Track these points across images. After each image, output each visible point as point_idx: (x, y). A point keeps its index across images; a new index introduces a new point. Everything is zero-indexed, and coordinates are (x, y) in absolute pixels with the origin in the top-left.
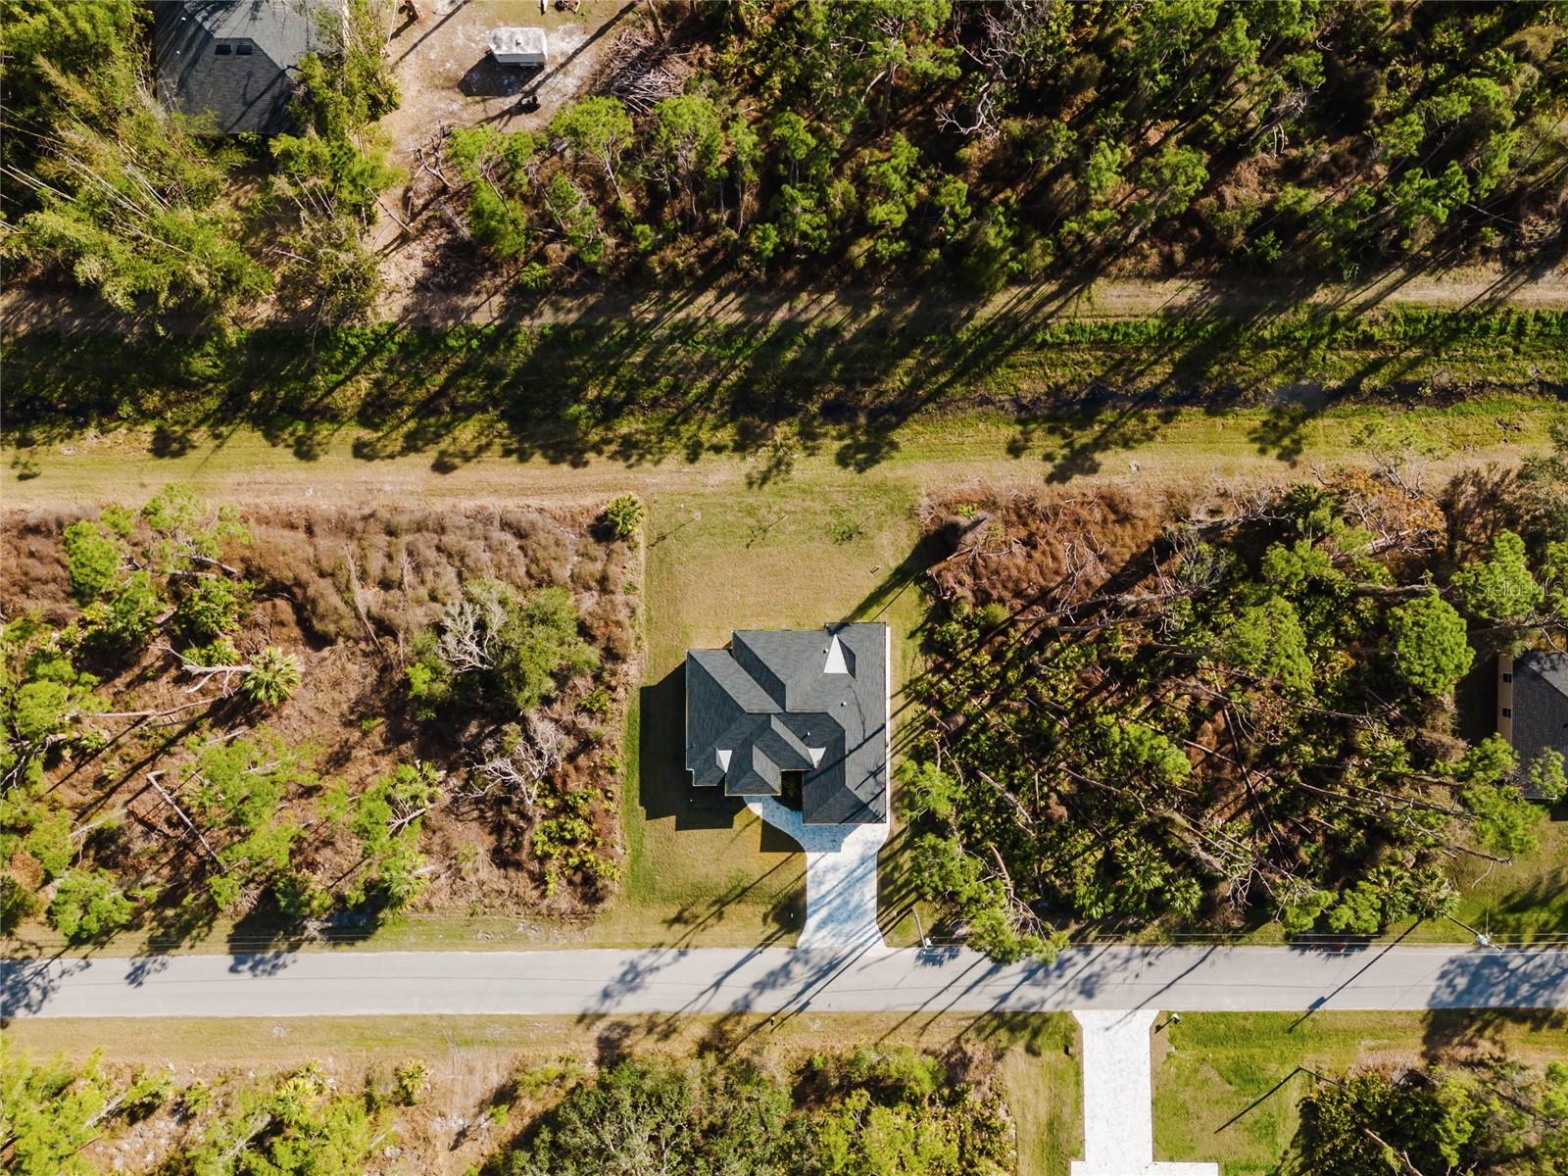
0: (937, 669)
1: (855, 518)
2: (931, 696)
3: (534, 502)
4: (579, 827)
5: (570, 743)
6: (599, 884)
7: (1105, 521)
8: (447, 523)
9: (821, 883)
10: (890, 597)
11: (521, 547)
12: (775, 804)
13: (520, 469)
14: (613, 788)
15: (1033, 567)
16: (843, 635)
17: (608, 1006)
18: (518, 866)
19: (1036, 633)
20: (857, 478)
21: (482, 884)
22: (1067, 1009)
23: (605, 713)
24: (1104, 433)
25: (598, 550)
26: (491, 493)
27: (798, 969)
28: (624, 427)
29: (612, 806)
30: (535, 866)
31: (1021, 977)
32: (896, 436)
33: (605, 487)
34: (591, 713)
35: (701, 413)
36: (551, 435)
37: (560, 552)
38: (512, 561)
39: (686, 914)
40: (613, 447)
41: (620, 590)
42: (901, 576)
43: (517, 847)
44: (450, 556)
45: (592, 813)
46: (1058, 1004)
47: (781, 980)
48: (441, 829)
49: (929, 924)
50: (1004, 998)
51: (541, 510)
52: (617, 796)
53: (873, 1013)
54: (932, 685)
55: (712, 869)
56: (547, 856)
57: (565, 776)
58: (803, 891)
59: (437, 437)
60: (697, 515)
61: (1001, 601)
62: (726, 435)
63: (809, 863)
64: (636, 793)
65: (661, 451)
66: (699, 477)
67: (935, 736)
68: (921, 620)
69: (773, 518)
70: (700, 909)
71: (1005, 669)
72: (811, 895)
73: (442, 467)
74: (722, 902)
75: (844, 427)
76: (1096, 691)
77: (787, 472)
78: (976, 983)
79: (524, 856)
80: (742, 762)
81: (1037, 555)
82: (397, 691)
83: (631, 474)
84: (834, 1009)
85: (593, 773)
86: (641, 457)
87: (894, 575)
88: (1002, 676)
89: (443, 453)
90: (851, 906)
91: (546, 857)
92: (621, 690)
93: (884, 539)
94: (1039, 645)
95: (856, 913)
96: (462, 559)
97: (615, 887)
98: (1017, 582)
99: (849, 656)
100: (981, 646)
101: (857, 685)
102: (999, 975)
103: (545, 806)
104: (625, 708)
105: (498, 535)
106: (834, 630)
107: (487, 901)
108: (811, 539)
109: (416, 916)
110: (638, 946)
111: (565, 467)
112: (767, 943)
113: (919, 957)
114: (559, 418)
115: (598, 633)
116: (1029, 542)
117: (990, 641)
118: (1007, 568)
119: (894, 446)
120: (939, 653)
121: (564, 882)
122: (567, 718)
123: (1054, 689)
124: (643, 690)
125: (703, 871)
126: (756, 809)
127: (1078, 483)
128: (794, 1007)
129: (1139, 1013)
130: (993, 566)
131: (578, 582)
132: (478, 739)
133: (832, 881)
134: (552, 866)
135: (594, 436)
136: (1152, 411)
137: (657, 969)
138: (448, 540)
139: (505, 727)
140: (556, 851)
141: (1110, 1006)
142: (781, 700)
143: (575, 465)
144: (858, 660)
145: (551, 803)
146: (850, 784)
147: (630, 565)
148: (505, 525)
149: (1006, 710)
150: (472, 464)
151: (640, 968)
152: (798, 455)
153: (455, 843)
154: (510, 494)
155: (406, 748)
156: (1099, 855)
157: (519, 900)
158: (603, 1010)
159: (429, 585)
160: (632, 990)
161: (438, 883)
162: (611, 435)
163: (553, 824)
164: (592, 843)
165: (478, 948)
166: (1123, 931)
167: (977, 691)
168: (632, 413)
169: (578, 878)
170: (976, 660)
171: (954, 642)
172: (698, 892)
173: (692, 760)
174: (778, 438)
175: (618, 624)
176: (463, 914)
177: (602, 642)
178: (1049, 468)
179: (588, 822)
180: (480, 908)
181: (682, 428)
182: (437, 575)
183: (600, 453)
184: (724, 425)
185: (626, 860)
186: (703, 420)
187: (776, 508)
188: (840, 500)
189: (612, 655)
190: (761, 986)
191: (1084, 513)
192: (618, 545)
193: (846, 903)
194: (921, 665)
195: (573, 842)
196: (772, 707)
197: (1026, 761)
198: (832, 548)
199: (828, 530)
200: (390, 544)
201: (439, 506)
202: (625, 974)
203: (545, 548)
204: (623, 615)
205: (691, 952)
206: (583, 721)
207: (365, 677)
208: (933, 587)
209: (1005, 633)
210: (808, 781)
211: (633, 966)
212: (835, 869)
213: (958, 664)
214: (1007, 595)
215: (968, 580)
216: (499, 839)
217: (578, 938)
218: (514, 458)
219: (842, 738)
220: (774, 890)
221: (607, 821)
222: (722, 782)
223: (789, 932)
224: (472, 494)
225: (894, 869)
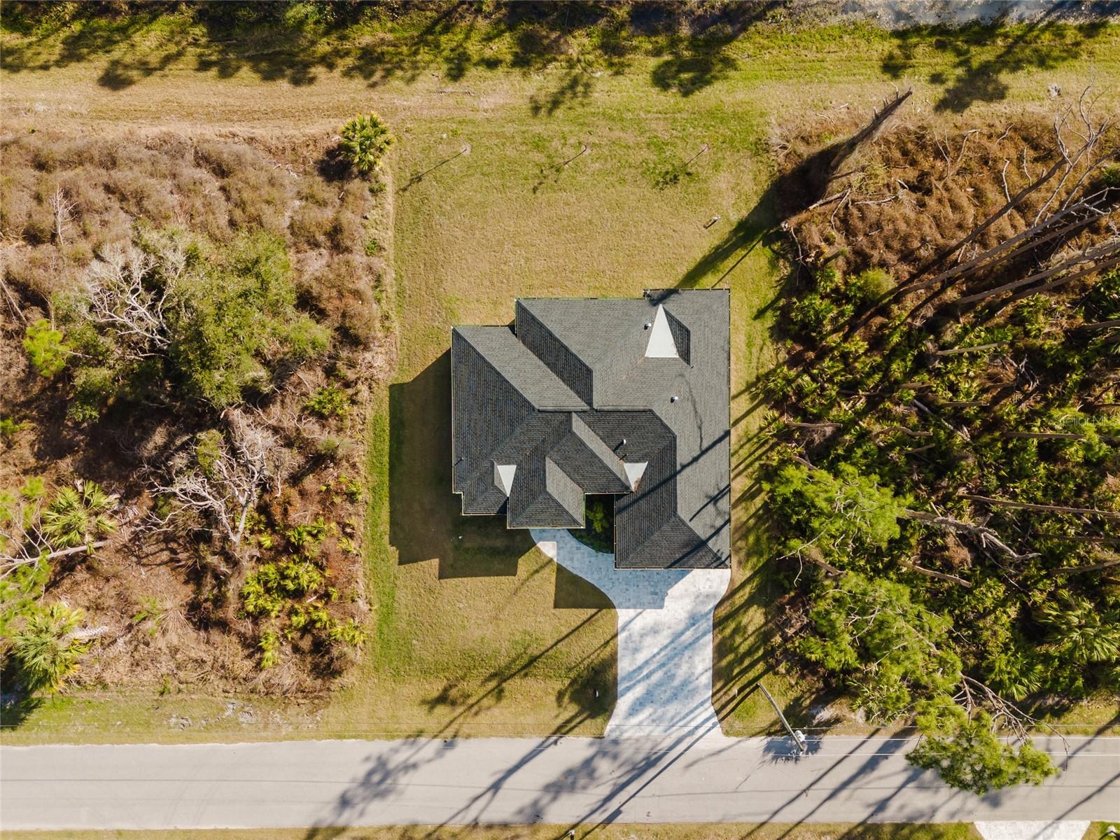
0: (794, 361)
1: (683, 154)
2: (786, 396)
3: (242, 130)
4: (306, 575)
5: (292, 459)
6: (335, 652)
7: (1020, 159)
8: (121, 154)
9: (636, 650)
10: (730, 262)
11: (223, 189)
12: (573, 543)
13: (222, 85)
14: (353, 521)
15: (926, 219)
16: (673, 304)
17: (346, 817)
18: (224, 626)
19: (929, 312)
20: (683, 102)
21: (174, 651)
22: (966, 820)
23: (341, 419)
24: (1009, 49)
25: (328, 192)
26: (182, 117)
27: (604, 767)
28: (365, 35)
29: (353, 546)
30: (246, 627)
31: (902, 778)
32: (730, 51)
33: (339, 111)
34: (321, 417)
35: (469, 18)
36: (267, 44)
37: (275, 193)
38: (207, 205)
39: (453, 693)
40: (349, 61)
41: (358, 247)
42: (745, 234)
43: (219, 601)
44: (123, 198)
45: (325, 555)
46: (953, 815)
47: (582, 782)
48: (116, 576)
49: (781, 704)
50: (882, 806)
51: (251, 140)
52: (360, 531)
53: (706, 825)
54: (789, 382)
55: (489, 632)
56: (263, 613)
57: (287, 503)
58: (612, 661)
59: (109, 43)
60: (465, 149)
61: (883, 264)
62: (503, 47)
63: (620, 623)
64: (385, 527)
65: (415, 66)
66: (467, 99)
67: (793, 450)
68: (771, 295)
69: (569, 152)
70: (473, 686)
71: (889, 359)
72: (624, 666)
73: (112, 81)
74: (501, 677)
75: (662, 40)
76: (1007, 392)
77: (585, 94)
78: (844, 785)
79: (230, 613)
80: (531, 480)
81: (931, 202)
82: (53, 387)
83: (374, 94)
84: (653, 819)
85: (326, 499)
86: (388, 73)
87: (736, 231)
88: (884, 368)
89: (115, 63)
90: (676, 683)
91: (259, 616)
92: (363, 388)
93: (722, 181)
94: (933, 327)
95: (684, 690)
96: (139, 203)
97: (357, 656)
98: (905, 239)
99: (682, 334)
100: (853, 329)
101: (691, 374)
102: (876, 774)
103: (260, 545)
104: (369, 413)
105: (189, 172)
106: (657, 298)
107: (182, 674)
108: (622, 181)
109: (83, 695)
110: (390, 736)
111: (284, 85)
112: (562, 730)
113: (768, 749)
114: (277, 21)
115: (329, 307)
116: (920, 187)
117: (866, 324)
118: (892, 220)
119: (729, 63)
120: (796, 339)
121: (288, 649)
122: (289, 424)
123: (953, 388)
124: (392, 387)
125: (478, 633)
126: (548, 549)
127: (978, 110)
128: (599, 817)
129: (1063, 825)
130: (872, 217)
131: (302, 236)
132: (166, 452)
133: (651, 647)
134: (271, 628)
135: (323, 47)
136: (1071, 22)
137: (414, 766)
138: (121, 176)
139: (202, 436)
140: (276, 606)
141: (1025, 815)
142: (585, 392)
143: (296, 82)
144: (692, 338)
145: (267, 541)
146: (684, 512)
147: (373, 215)
148: (202, 159)
149: (885, 416)
150: (155, 78)
151: (391, 765)
152: (601, 74)
153: (137, 595)
154: (210, 118)
155: (66, 465)
156: (1013, 612)
157: (227, 674)
158: (341, 822)
159: (94, 238)
160: (382, 795)
161: (113, 651)
162: (347, 45)
163: (270, 569)
164: (326, 596)
165: (171, 740)
166: (1039, 715)
167: (848, 390)
168: (375, 17)
169: (306, 644)
170: (849, 347)
171: (819, 322)
172: (470, 662)
173: (462, 479)
174: (574, 52)
175: (357, 294)
176: (150, 694)
177: (335, 320)
178: (939, 92)
179: (320, 567)
180: (172, 685)
181: (443, 38)
182: (104, 223)
183: (331, 67)
184: (500, 34)
185: (372, 620)
186: (471, 28)
187: (572, 141)
188: (661, 130)
189: (349, 338)
190: (556, 789)
191: (993, 147)
192: (355, 185)
193: (670, 677)
194: (771, 355)
195: (299, 594)
196: (572, 401)
197: (916, 485)
198: (650, 193)
199: (646, 170)
200: (39, 181)
201: (112, 133)
202: (370, 774)
203: (255, 188)
204: (364, 283)
205: (461, 744)
206: (311, 429)
207: (9, 366)
208: (790, 247)
209: (885, 311)
210: (621, 510)
211: (382, 763)
212: (655, 630)
213: (823, 353)
214: (891, 258)
215: (838, 237)
216: (198, 590)
217: (308, 723)
218: (214, 72)
219: (672, 447)
220: (572, 661)
221: (345, 566)
222: (503, 510)
223: (593, 716)
224: (156, 117)
225: (736, 631)
